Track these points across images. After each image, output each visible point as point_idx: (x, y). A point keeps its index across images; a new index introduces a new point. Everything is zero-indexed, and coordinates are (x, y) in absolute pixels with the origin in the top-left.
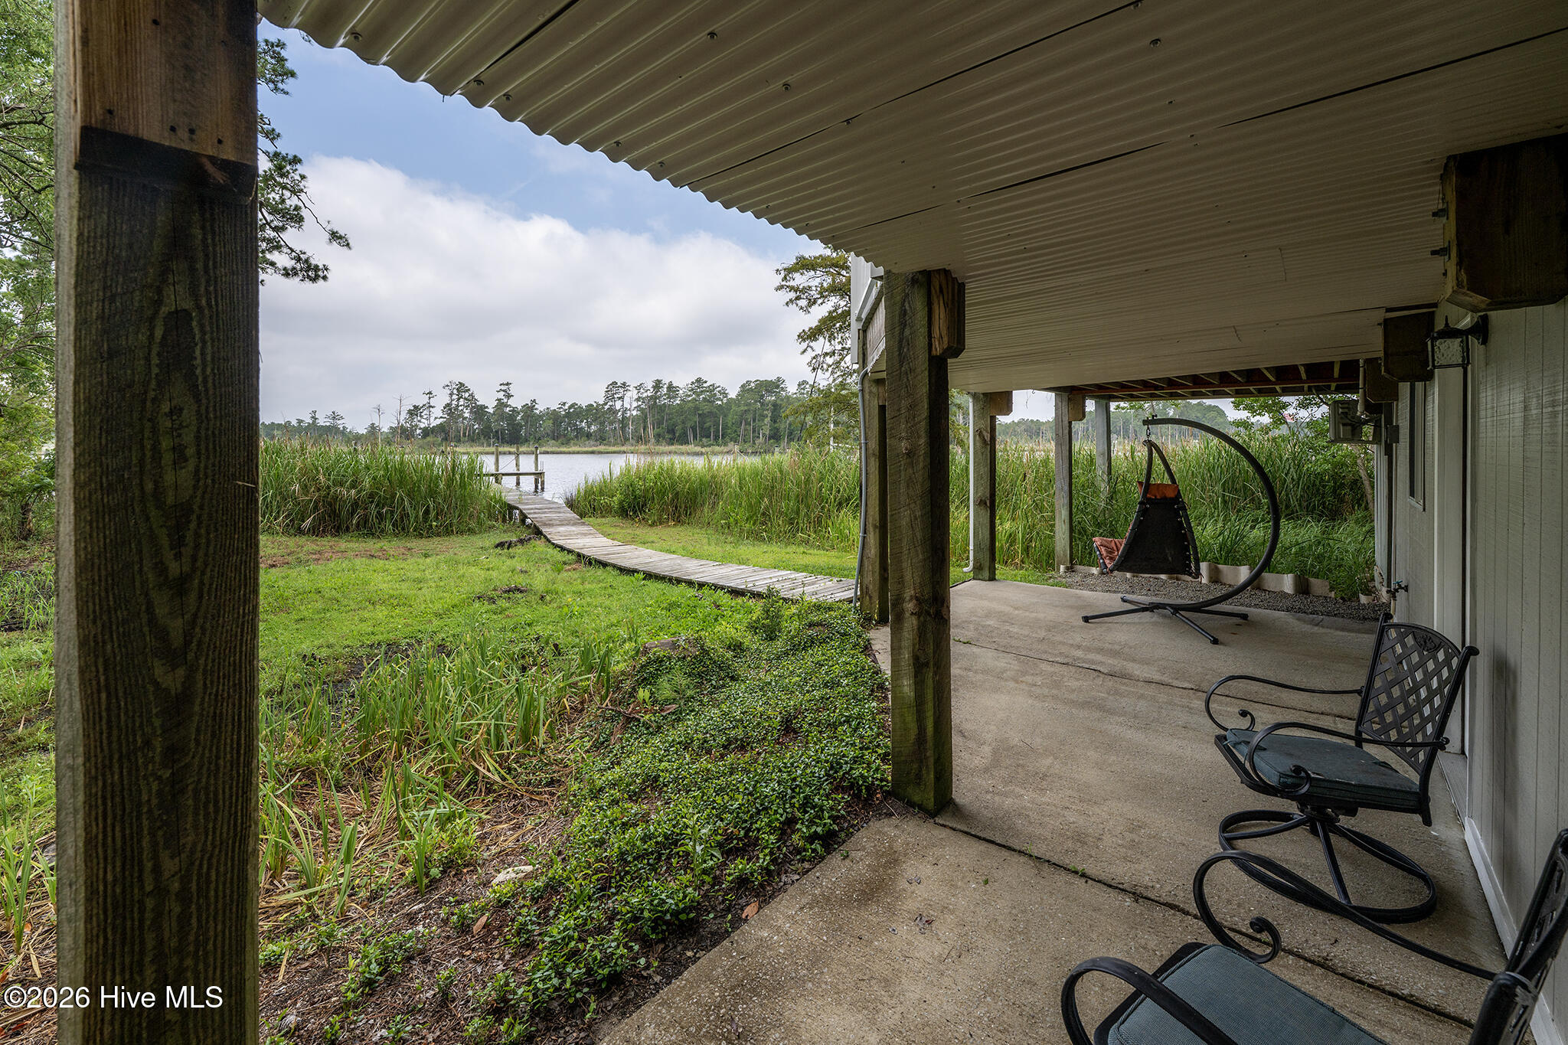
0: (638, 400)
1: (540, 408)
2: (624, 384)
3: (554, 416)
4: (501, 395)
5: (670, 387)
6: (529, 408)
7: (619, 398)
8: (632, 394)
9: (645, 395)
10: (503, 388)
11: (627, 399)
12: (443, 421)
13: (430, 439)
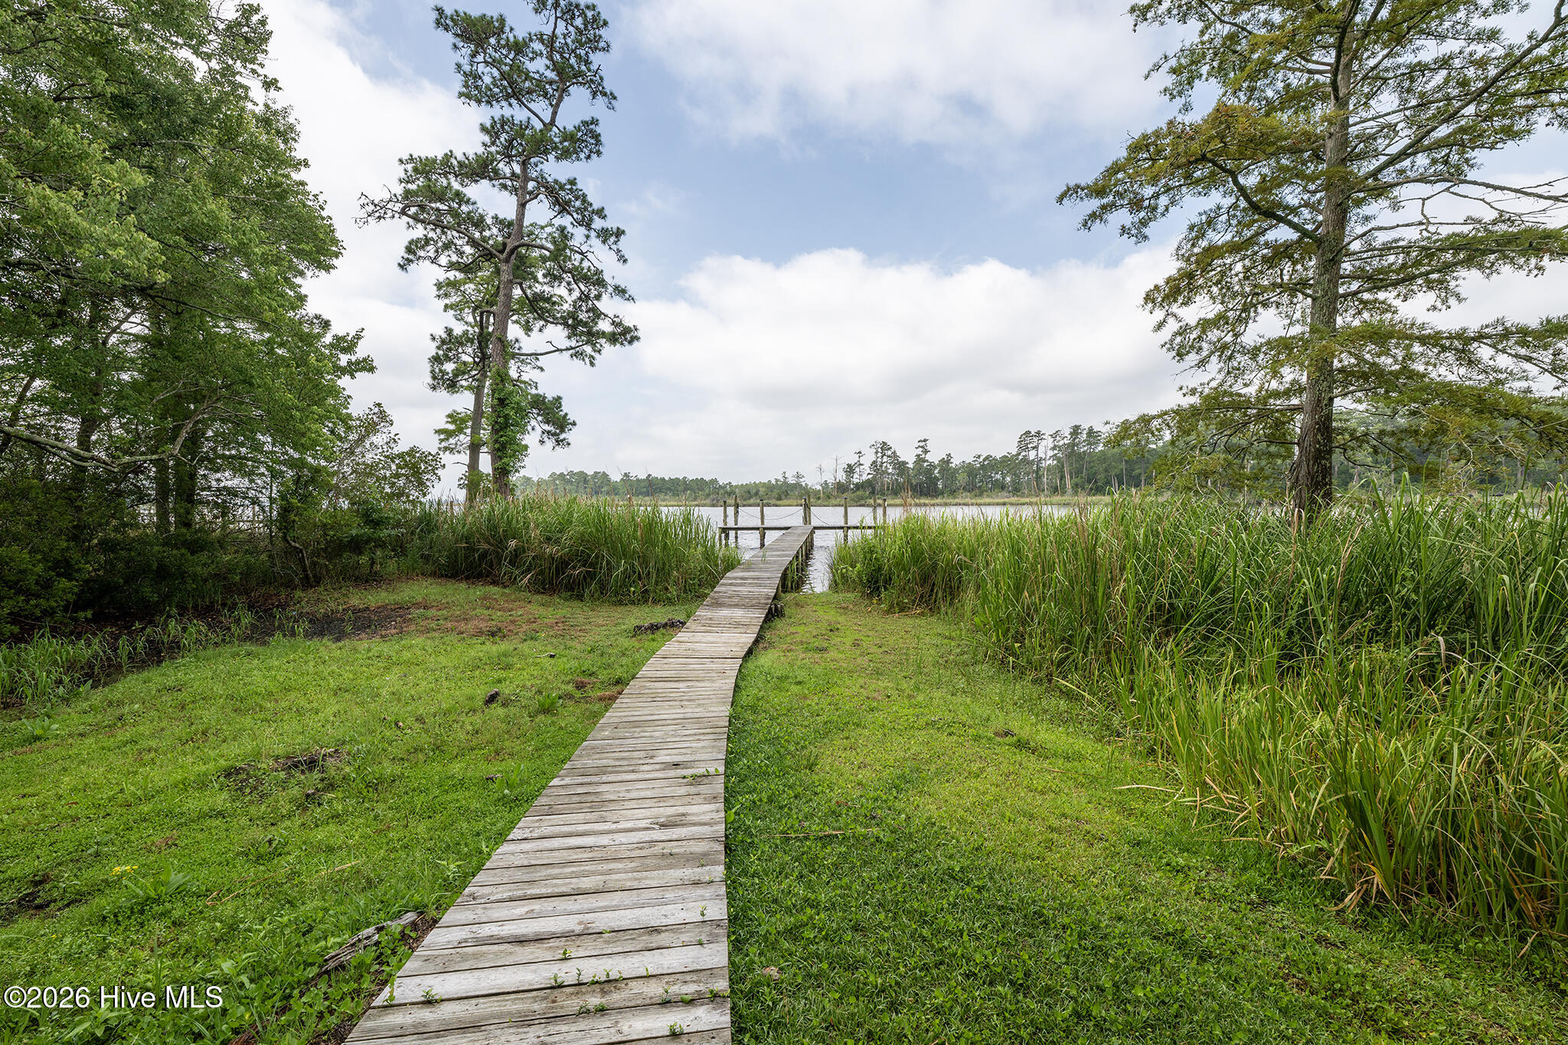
0: (1054, 448)
1: (956, 462)
2: (1038, 433)
3: (970, 470)
4: (919, 451)
5: (1091, 432)
6: (946, 462)
7: (1033, 448)
8: (1049, 442)
9: (1061, 443)
10: (922, 444)
11: (1041, 449)
12: (870, 476)
13: (859, 493)
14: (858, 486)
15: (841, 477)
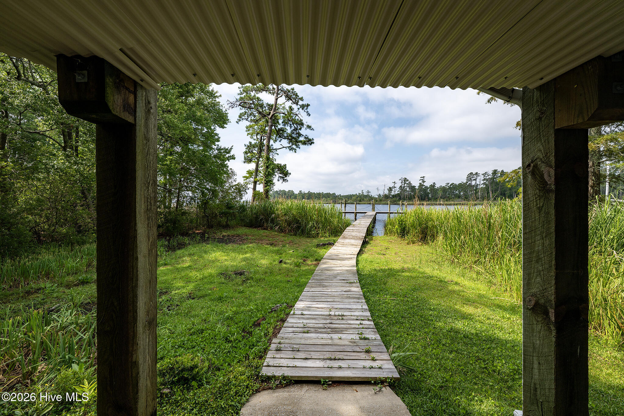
0: (484, 180)
1: (437, 186)
2: (477, 173)
3: (444, 189)
4: (421, 182)
5: (502, 173)
6: (433, 186)
7: (474, 180)
8: (482, 177)
9: (488, 177)
10: (422, 179)
11: (478, 180)
12: (399, 192)
13: (394, 199)
14: (393, 196)
15: (387, 192)
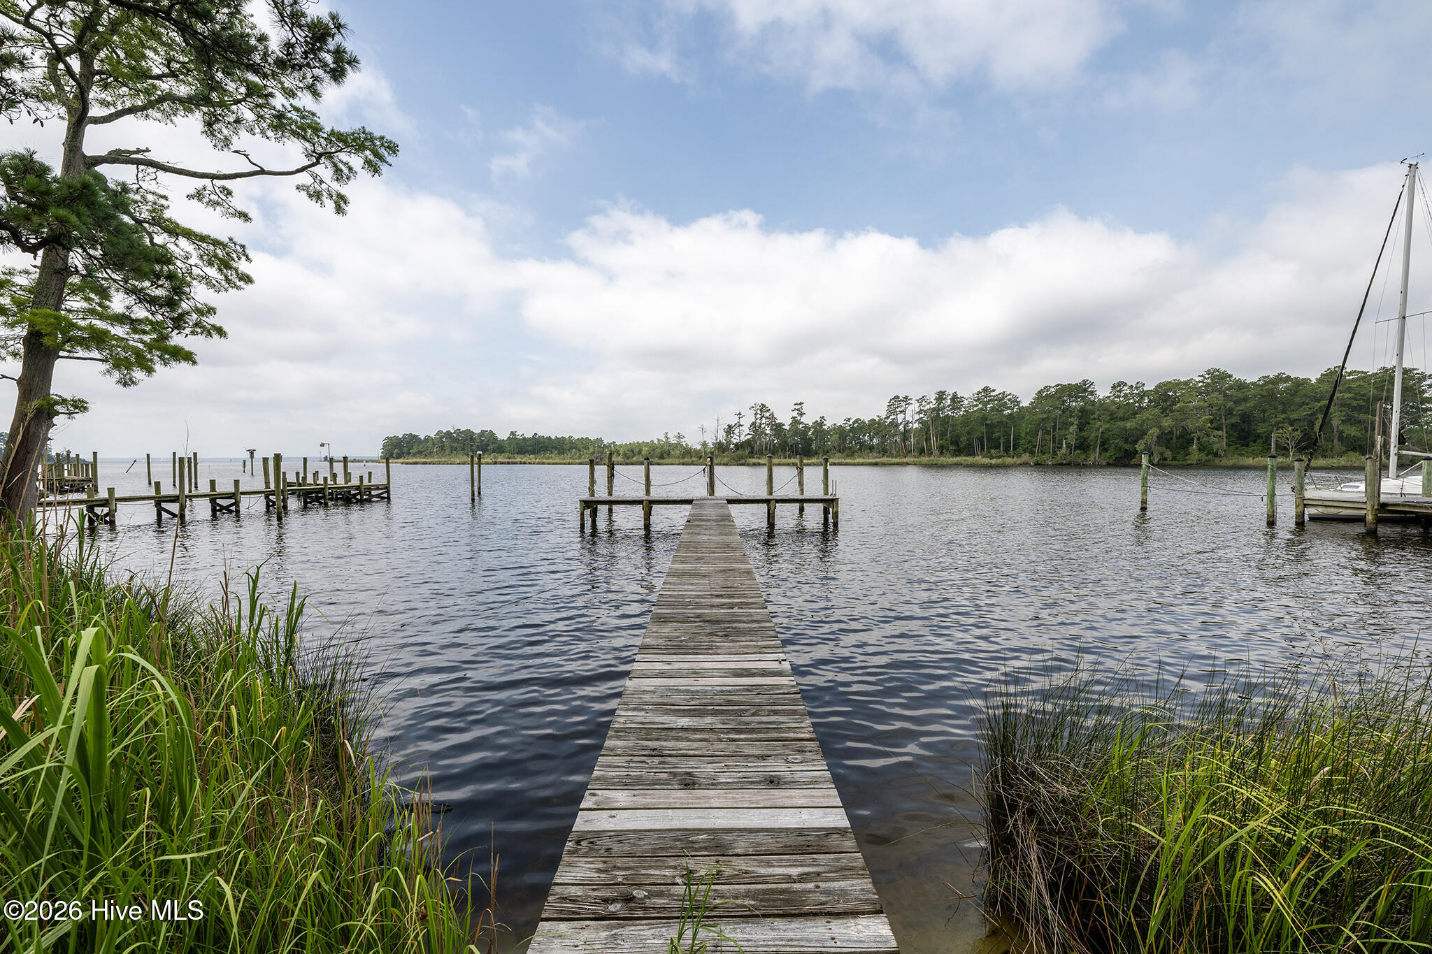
0: (919, 413)
1: (828, 424)
2: (906, 398)
3: (840, 431)
4: (795, 414)
5: (955, 397)
6: (819, 424)
7: (901, 412)
8: (914, 407)
9: (928, 407)
10: (797, 407)
11: (909, 413)
12: (749, 437)
13: (739, 452)
14: (737, 446)
15: (722, 437)
